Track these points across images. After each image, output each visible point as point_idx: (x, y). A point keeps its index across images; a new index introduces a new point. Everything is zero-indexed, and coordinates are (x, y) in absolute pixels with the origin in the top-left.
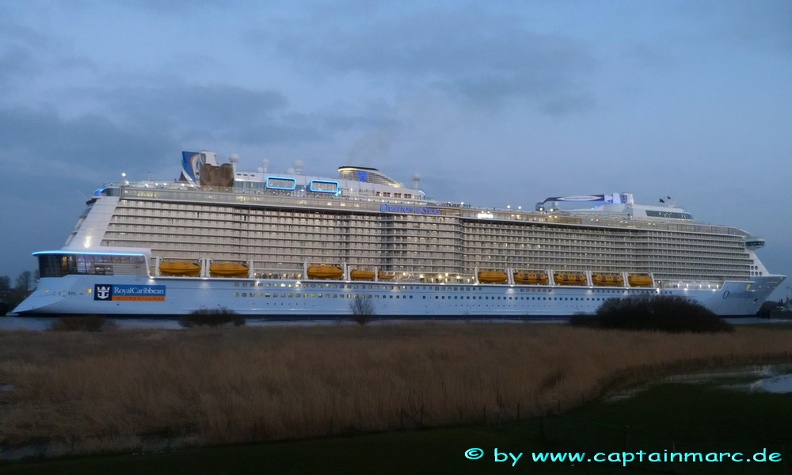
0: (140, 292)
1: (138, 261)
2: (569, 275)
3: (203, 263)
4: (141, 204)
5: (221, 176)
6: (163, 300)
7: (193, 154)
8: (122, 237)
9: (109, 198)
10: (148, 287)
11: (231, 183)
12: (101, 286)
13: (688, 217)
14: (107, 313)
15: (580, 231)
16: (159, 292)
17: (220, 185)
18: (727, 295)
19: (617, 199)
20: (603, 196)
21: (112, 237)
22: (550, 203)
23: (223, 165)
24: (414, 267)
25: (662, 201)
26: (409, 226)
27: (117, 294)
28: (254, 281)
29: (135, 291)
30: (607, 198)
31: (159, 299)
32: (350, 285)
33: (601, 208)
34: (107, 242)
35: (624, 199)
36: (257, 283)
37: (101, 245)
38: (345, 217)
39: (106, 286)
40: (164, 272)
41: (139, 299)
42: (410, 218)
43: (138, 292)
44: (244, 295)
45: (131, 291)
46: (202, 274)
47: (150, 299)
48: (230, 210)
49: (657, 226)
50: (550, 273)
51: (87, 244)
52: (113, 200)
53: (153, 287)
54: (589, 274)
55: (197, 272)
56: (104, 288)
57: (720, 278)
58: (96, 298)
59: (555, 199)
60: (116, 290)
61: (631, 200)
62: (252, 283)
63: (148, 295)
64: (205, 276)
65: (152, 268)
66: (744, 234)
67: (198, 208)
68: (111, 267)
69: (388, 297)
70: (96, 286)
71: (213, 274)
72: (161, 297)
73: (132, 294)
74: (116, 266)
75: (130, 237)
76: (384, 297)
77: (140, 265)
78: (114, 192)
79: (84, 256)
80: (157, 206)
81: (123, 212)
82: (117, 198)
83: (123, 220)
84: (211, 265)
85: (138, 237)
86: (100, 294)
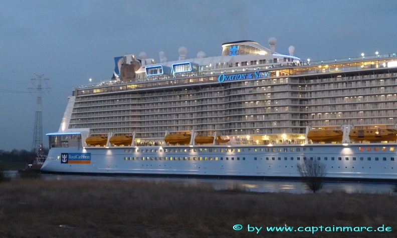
0: (80, 157)
1: (77, 137)
5: (130, 71)
6: (89, 163)
9: (72, 97)
10: (83, 154)
11: (134, 76)
16: (88, 157)
17: (128, 78)
27: (70, 159)
28: (135, 148)
29: (78, 157)
32: (194, 148)
34: (71, 126)
39: (66, 154)
40: (88, 144)
41: (80, 162)
42: (247, 84)
47: (84, 163)
51: (63, 128)
53: (85, 154)
55: (105, 143)
56: (65, 155)
58: (62, 162)
60: (70, 157)
64: (109, 146)
69: (224, 159)
72: (88, 161)
74: (69, 141)
76: (221, 159)
77: (80, 140)
78: (75, 93)
79: (57, 136)
80: (93, 99)
81: (77, 106)
82: (75, 97)
83: (77, 111)
84: (111, 138)
85: (84, 121)
86: (63, 159)
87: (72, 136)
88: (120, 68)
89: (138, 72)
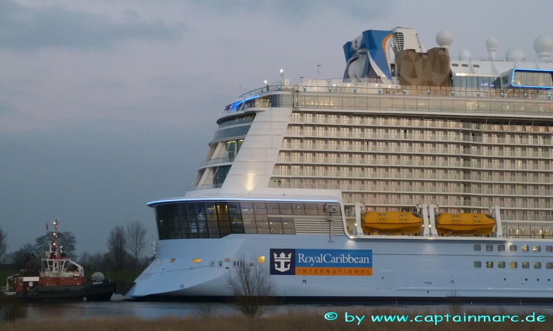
0: (335, 260)
1: (327, 210)
3: (425, 212)
4: (320, 119)
6: (369, 273)
7: (385, 34)
8: (296, 172)
9: (274, 109)
10: (346, 252)
11: (449, 80)
12: (279, 251)
14: (288, 294)
16: (363, 260)
17: (430, 84)
21: (283, 172)
23: (433, 51)
27: (303, 264)
28: (504, 242)
29: (328, 259)
31: (363, 273)
34: (277, 181)
37: (270, 186)
39: (287, 251)
40: (368, 229)
41: (334, 273)
43: (332, 262)
44: (490, 265)
45: (322, 259)
46: (426, 232)
47: (350, 273)
51: (248, 185)
52: (283, 115)
53: (354, 253)
55: (416, 229)
56: (283, 255)
58: (273, 272)
60: (301, 258)
62: (501, 245)
63: (348, 265)
64: (431, 234)
65: (351, 221)
67: (404, 123)
68: (291, 221)
70: (273, 251)
71: (442, 230)
72: (366, 269)
73: (323, 264)
74: (298, 219)
75: (308, 173)
77: (333, 218)
78: (284, 100)
79: (253, 204)
80: (345, 120)
81: (296, 132)
82: (289, 110)
83: (296, 145)
84: (436, 216)
85: (320, 173)
86: (279, 264)
87: (305, 208)
88: (391, 57)
89: (459, 73)
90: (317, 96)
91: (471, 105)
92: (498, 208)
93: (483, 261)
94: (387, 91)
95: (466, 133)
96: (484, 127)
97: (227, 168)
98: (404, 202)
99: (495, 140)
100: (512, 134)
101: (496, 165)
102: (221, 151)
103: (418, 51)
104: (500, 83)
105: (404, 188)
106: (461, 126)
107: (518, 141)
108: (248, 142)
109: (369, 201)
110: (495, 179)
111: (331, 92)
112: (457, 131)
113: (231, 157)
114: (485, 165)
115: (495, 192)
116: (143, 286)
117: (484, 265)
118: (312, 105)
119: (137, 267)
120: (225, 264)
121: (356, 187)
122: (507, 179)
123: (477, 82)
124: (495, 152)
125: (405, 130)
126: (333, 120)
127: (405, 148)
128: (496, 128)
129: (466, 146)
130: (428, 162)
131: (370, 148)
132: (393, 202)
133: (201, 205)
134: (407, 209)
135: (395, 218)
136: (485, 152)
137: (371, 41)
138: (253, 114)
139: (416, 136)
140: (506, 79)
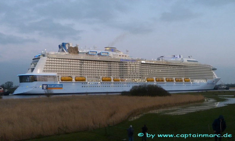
0: (55, 86)
1: (54, 77)
2: (169, 79)
3: (73, 77)
4: (53, 59)
5: (75, 50)
6: (62, 89)
7: (66, 44)
8: (48, 69)
9: (44, 57)
10: (58, 85)
11: (78, 52)
12: (44, 85)
13: (197, 62)
15: (171, 66)
16: (61, 86)
17: (75, 53)
18: (208, 84)
19: (178, 57)
20: (175, 56)
21: (45, 69)
22: (161, 58)
23: (75, 47)
24: (129, 77)
25: (189, 57)
26: (128, 65)
27: (49, 87)
30: (176, 56)
31: (61, 89)
32: (113, 83)
33: (174, 59)
34: (44, 71)
35: (180, 56)
36: (88, 83)
37: (43, 72)
38: (110, 63)
39: (46, 85)
40: (62, 80)
41: (55, 89)
42: (128, 63)
44: (85, 87)
45: (53, 86)
46: (73, 81)
47: (58, 89)
48: (78, 61)
49: (190, 65)
50: (165, 78)
51: (38, 72)
52: (45, 58)
54: (174, 78)
55: (71, 80)
56: (45, 85)
57: (206, 79)
58: (43, 89)
59: (162, 57)
60: (48, 86)
61: (182, 57)
62: (87, 83)
63: (58, 87)
65: (59, 79)
66: (211, 66)
67: (70, 60)
68: (47, 79)
69: (123, 86)
70: (43, 85)
71: (76, 80)
72: (61, 88)
73: (53, 87)
74: (48, 79)
75: (50, 69)
76: (122, 86)
77: (55, 78)
78: (46, 55)
79: (39, 76)
80: (58, 60)
81: (48, 62)
82: (47, 57)
83: (48, 64)
84: (75, 78)
85: (53, 70)
86: (44, 87)
87: (50, 76)
88: (67, 48)
89: (80, 51)
90: (52, 55)
91: (82, 57)
92: (86, 76)
93: (84, 86)
94: (66, 54)
95: (81, 62)
96: (84, 61)
97: (34, 69)
98: (69, 75)
99: (86, 64)
100: (89, 63)
101: (86, 68)
102: (33, 65)
103: (72, 47)
104: (87, 53)
105: (69, 73)
106: (80, 61)
107: (90, 64)
108: (38, 63)
109: (62, 75)
110: (86, 71)
111: (55, 54)
112: (79, 62)
113: (35, 66)
114: (84, 68)
115: (86, 73)
116: (16, 92)
117: (84, 87)
118: (51, 56)
119: (15, 89)
120: (33, 87)
121: (60, 72)
122: (88, 71)
123: (83, 53)
124: (86, 66)
125: (70, 61)
126: (55, 59)
127: (69, 65)
128: (86, 61)
129: (81, 65)
130: (74, 68)
131: (63, 65)
132: (67, 75)
133: (28, 76)
134: (70, 76)
135: (67, 78)
136: (84, 66)
137: (64, 45)
138: (39, 58)
139: (72, 63)
140: (88, 53)
